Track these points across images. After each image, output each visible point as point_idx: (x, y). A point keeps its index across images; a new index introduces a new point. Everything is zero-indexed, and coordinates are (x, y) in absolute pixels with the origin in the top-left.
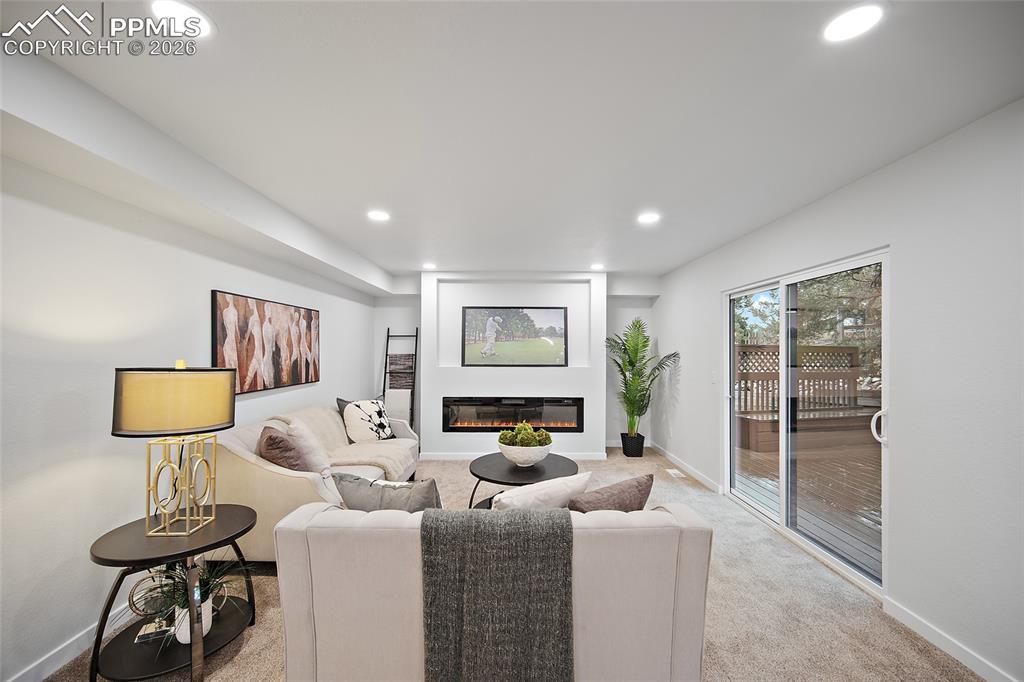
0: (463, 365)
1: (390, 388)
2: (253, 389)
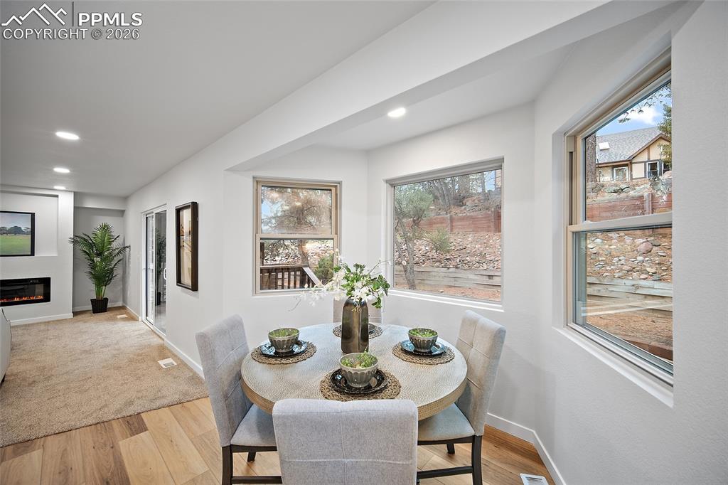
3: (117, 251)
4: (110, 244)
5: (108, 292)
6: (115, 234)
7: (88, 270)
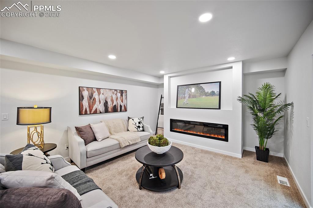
0: (177, 107)
1: (161, 114)
2: (95, 112)
3: (279, 107)
4: (272, 100)
5: (270, 143)
6: (276, 92)
7: (253, 123)
